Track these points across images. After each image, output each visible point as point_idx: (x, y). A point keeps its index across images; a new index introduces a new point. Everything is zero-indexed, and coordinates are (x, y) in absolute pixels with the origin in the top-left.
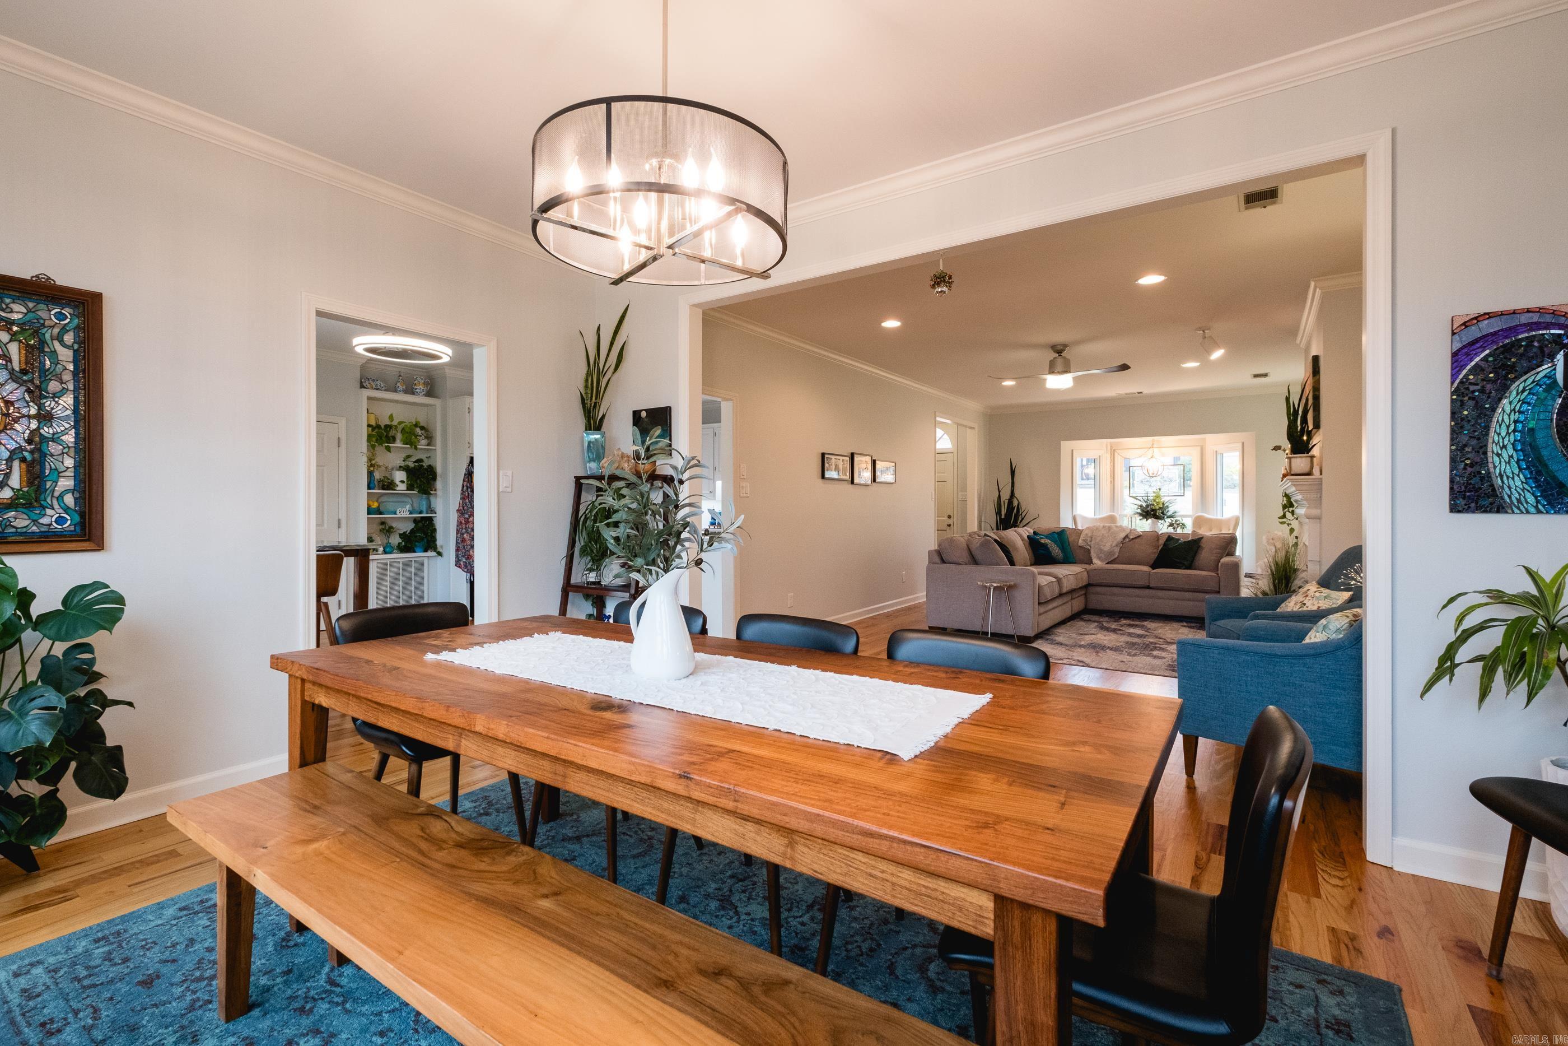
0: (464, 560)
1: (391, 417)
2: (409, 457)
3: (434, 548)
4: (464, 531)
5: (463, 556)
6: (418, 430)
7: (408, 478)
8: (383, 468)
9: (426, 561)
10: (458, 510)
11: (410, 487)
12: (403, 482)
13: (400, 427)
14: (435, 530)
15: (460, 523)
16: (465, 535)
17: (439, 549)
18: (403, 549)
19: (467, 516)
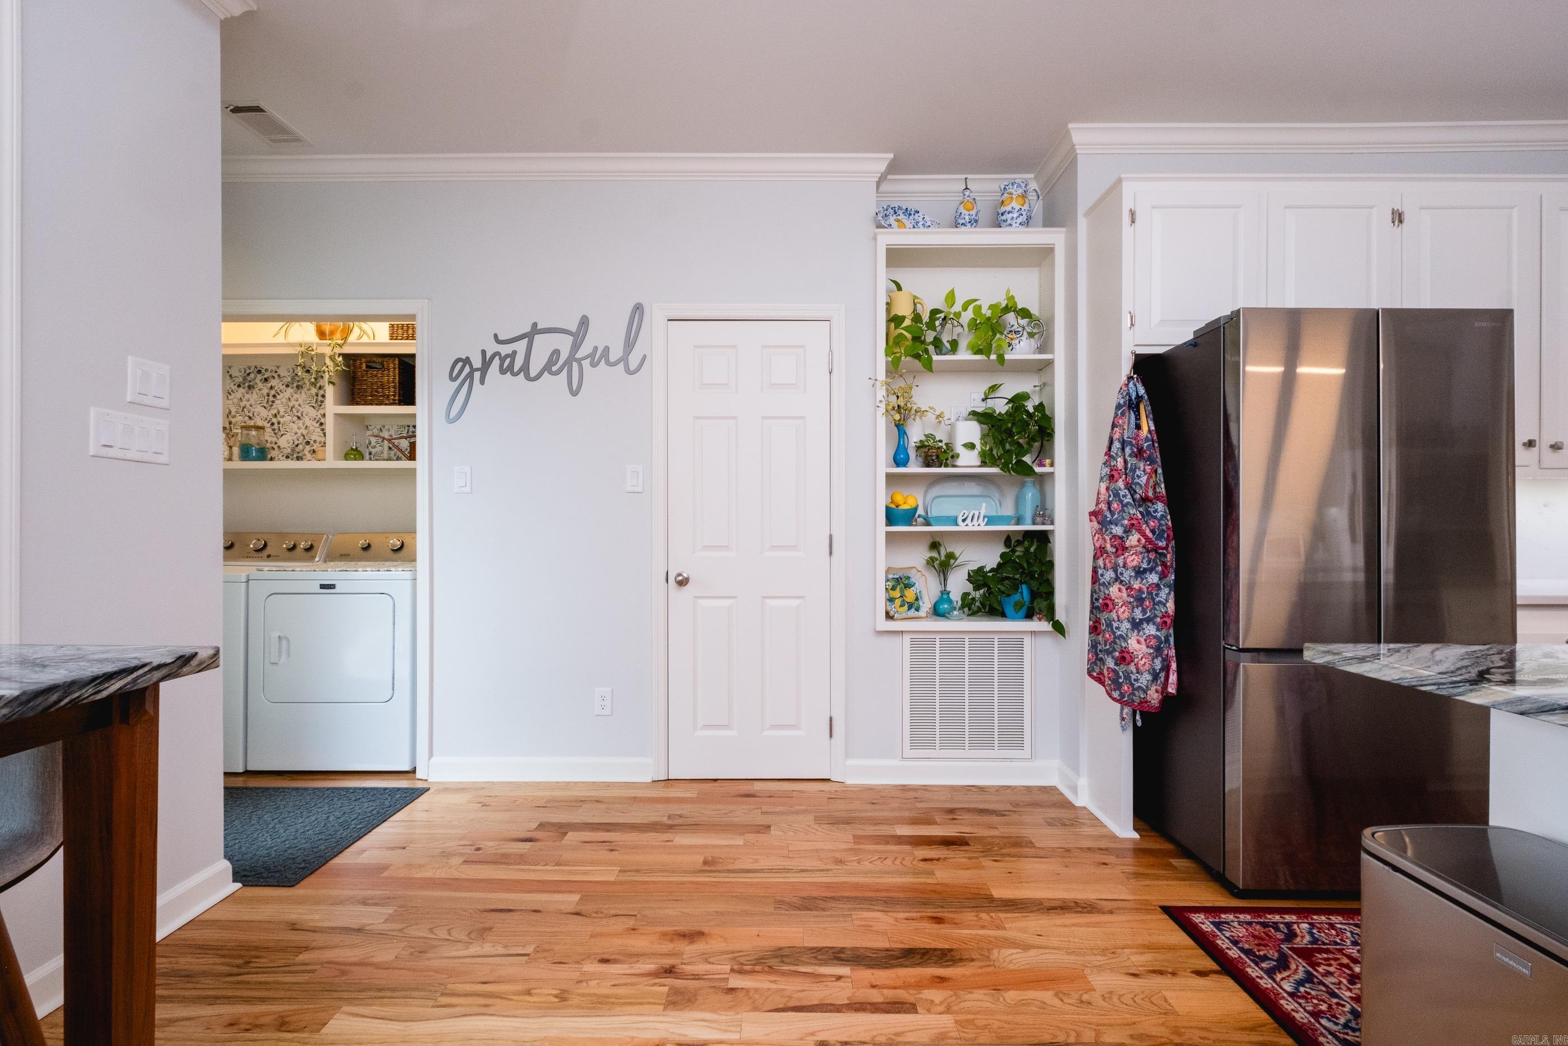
0: (1110, 663)
1: (951, 297)
2: (994, 388)
3: (1050, 613)
4: (1110, 575)
5: (1108, 652)
6: (1011, 318)
7: (984, 437)
8: (931, 417)
9: (1027, 640)
10: (1092, 514)
11: (987, 458)
12: (971, 446)
13: (967, 316)
14: (1051, 565)
15: (1100, 552)
16: (1114, 590)
17: (1060, 615)
18: (970, 607)
19: (1118, 530)
